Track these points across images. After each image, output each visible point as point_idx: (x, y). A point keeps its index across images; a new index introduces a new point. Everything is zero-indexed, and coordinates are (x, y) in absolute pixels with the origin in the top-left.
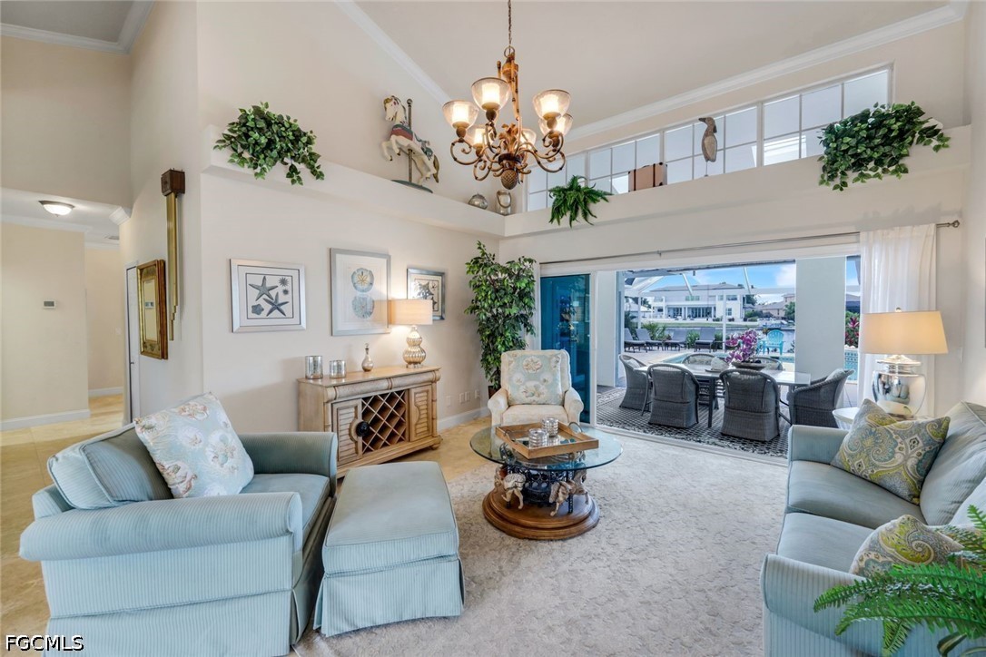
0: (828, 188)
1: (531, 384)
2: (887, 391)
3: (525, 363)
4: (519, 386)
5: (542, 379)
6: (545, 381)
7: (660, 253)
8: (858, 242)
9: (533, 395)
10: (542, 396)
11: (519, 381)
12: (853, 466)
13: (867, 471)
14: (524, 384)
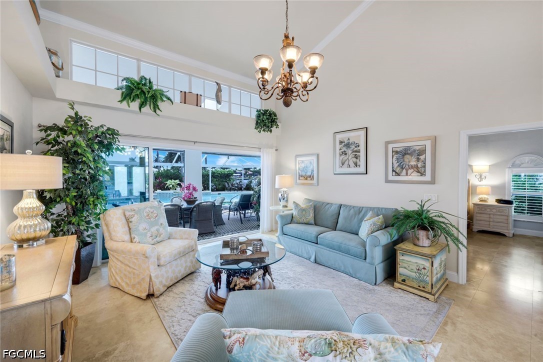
0: (256, 131)
1: (154, 229)
2: (284, 199)
3: (145, 214)
4: (147, 233)
5: (160, 224)
6: (161, 224)
7: (195, 142)
8: (260, 151)
9: (157, 237)
10: (162, 236)
11: (145, 229)
12: (301, 221)
13: (305, 221)
14: (149, 231)
